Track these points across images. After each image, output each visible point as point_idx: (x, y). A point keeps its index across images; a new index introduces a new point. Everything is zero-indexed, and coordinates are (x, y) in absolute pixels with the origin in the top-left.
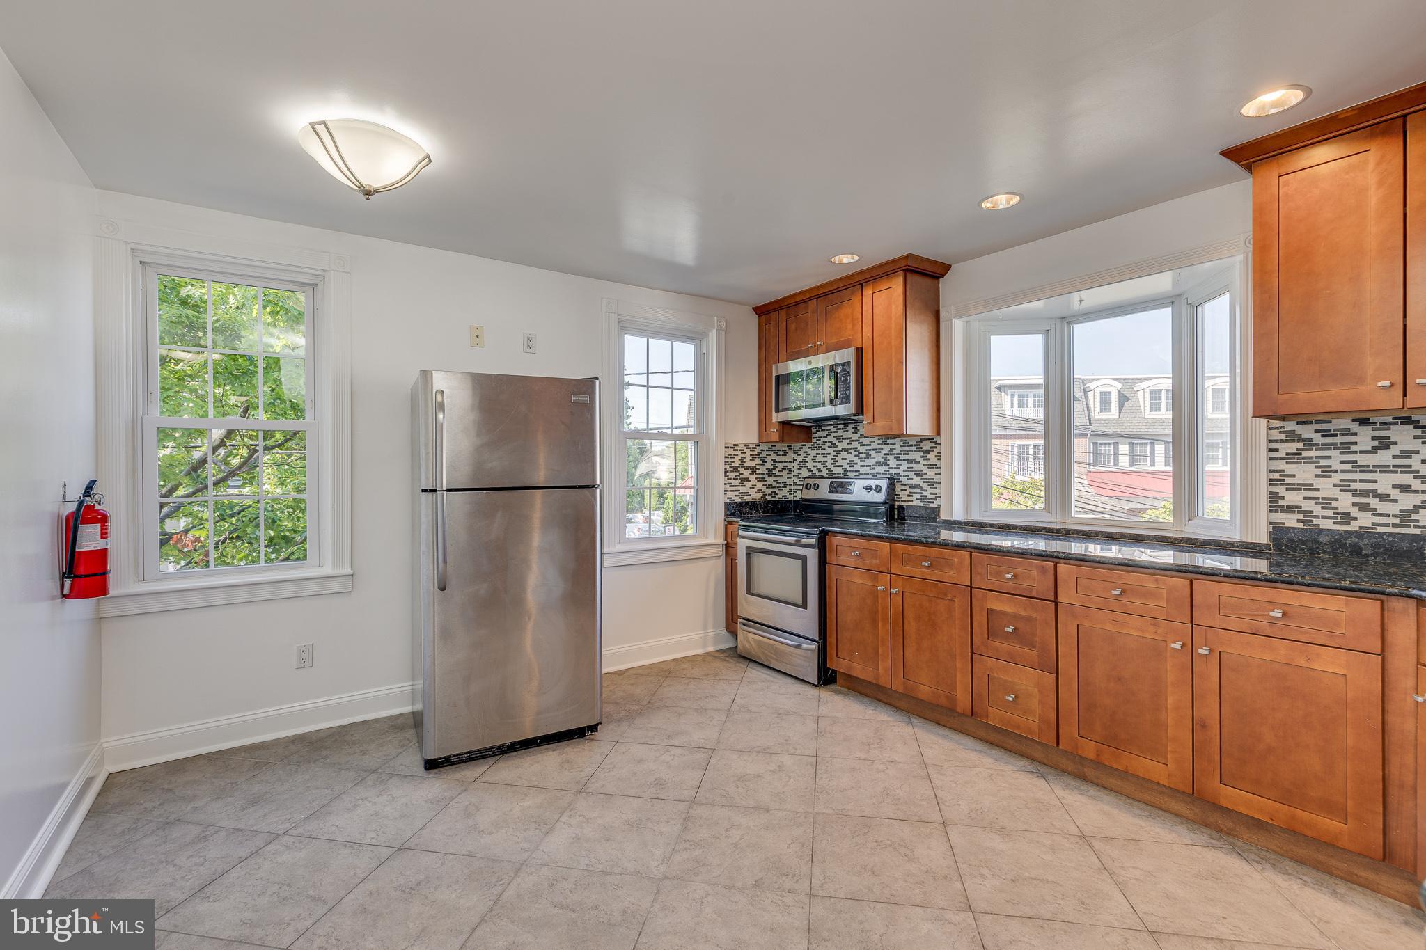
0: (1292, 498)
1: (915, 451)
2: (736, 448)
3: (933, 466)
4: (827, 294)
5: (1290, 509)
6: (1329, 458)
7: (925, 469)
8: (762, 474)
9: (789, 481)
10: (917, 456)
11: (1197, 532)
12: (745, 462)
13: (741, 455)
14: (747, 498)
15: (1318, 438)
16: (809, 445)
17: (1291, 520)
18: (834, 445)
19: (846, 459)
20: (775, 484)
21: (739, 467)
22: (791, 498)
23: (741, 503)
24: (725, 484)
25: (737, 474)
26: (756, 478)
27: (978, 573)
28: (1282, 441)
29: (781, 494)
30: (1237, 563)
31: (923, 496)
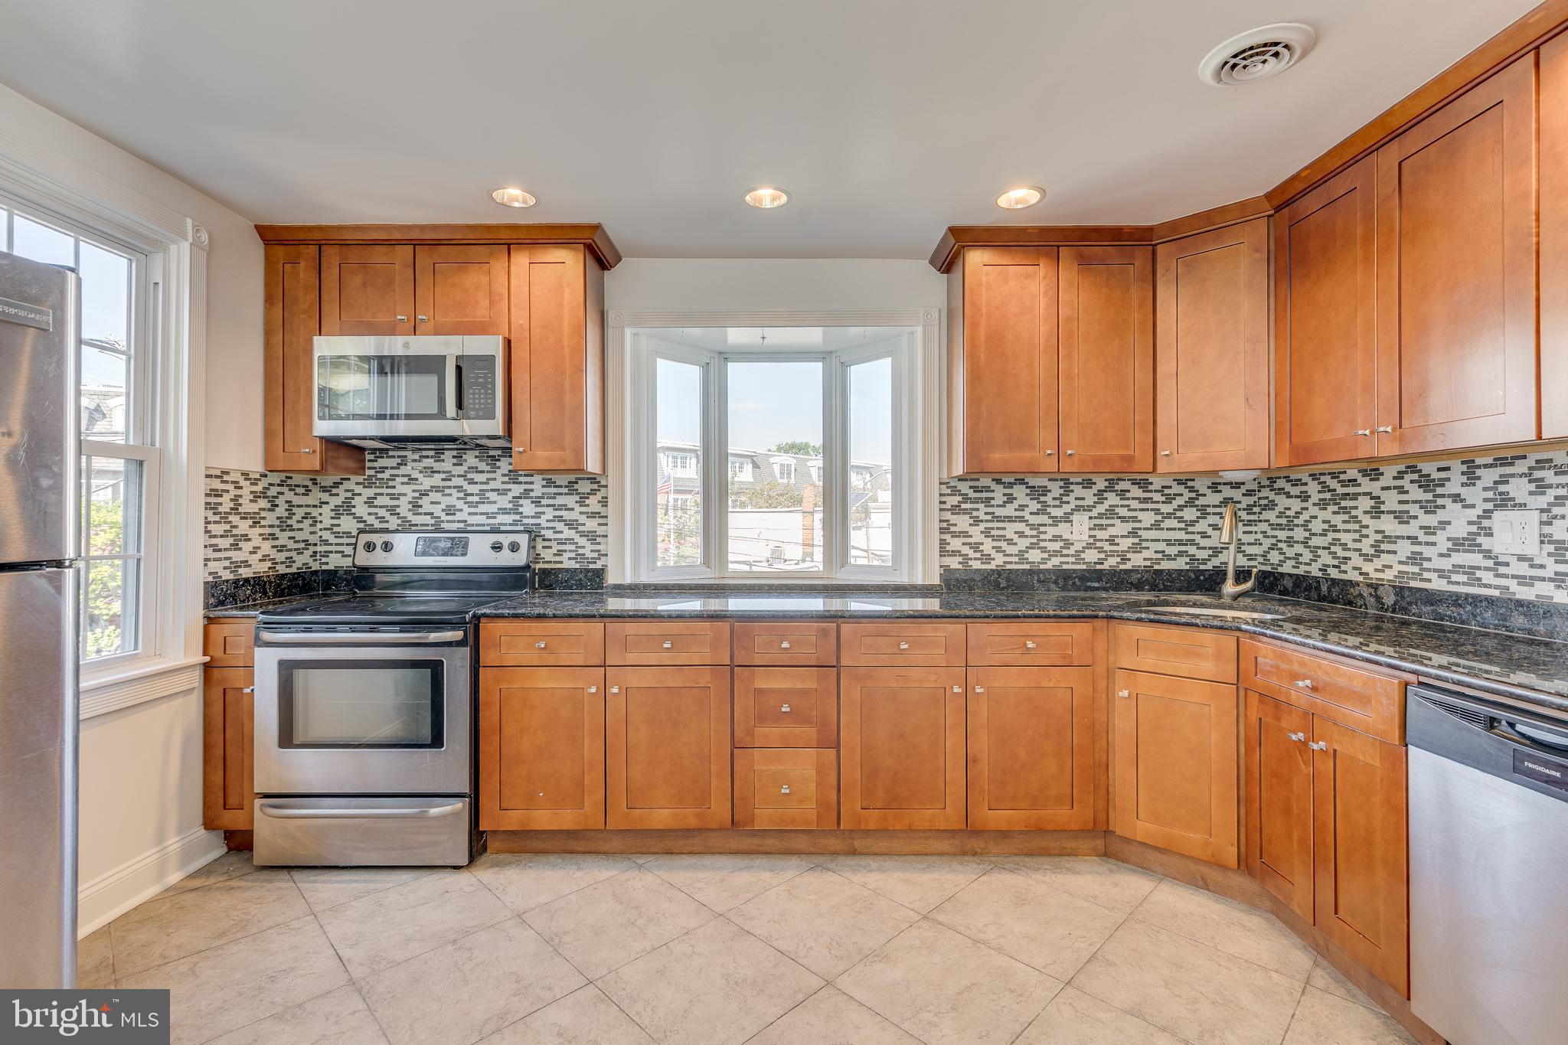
0: (955, 544)
1: (566, 494)
2: (226, 478)
3: (593, 515)
4: (437, 243)
5: (955, 553)
6: (978, 510)
7: (582, 519)
8: (270, 526)
9: (312, 539)
10: (571, 501)
11: (852, 578)
12: (240, 505)
13: (234, 492)
14: (245, 573)
15: (972, 494)
16: (360, 479)
17: (954, 563)
18: (412, 480)
19: (439, 503)
20: (291, 544)
21: (230, 513)
22: (315, 566)
23: (236, 582)
24: (206, 546)
25: (228, 527)
26: (260, 535)
27: (744, 648)
28: (948, 495)
29: (301, 561)
30: (919, 604)
31: (579, 555)
